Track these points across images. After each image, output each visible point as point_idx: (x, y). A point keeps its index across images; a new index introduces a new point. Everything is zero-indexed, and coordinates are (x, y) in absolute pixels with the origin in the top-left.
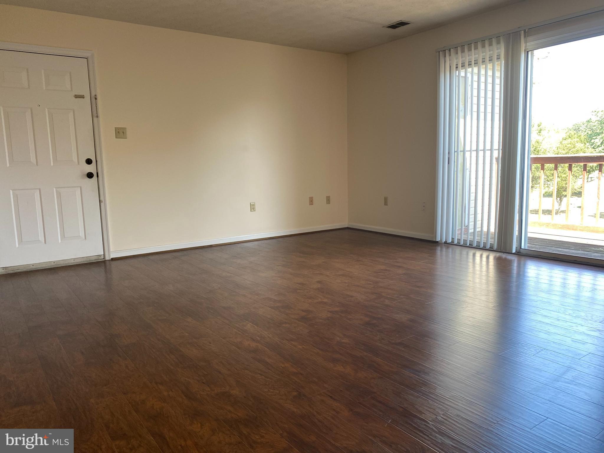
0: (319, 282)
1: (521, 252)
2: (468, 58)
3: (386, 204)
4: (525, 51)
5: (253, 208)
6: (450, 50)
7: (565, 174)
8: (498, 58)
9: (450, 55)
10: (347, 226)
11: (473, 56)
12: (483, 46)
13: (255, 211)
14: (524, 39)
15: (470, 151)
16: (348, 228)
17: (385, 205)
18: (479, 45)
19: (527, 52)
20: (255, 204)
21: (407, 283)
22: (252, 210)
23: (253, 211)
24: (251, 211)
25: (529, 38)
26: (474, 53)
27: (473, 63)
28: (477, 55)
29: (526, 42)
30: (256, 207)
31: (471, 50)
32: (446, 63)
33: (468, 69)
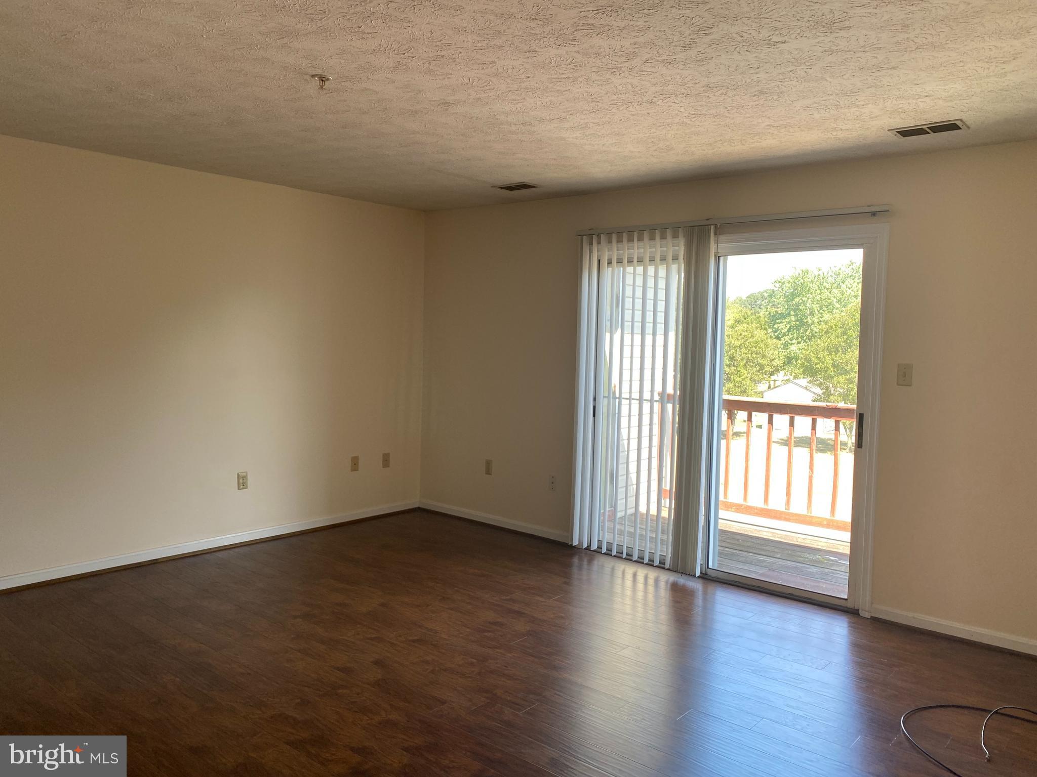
0: (378, 663)
1: (709, 573)
2: (627, 252)
3: (488, 472)
4: (715, 256)
5: (242, 482)
6: (599, 236)
7: (740, 377)
8: (675, 258)
9: (599, 243)
10: (416, 506)
11: (637, 249)
12: (652, 238)
13: (247, 488)
14: (715, 237)
15: (630, 399)
16: (418, 509)
17: (486, 474)
18: (646, 235)
19: (718, 257)
20: (247, 475)
21: (536, 660)
22: (242, 487)
23: (242, 489)
24: (239, 489)
25: (722, 238)
26: (638, 246)
27: (635, 260)
28: (643, 250)
29: (717, 243)
30: (250, 481)
31: (633, 241)
32: (594, 254)
33: (627, 268)
